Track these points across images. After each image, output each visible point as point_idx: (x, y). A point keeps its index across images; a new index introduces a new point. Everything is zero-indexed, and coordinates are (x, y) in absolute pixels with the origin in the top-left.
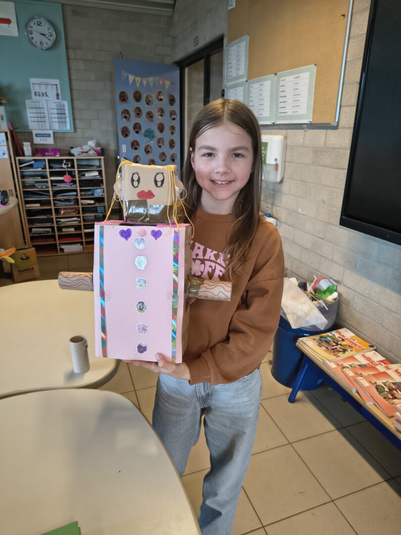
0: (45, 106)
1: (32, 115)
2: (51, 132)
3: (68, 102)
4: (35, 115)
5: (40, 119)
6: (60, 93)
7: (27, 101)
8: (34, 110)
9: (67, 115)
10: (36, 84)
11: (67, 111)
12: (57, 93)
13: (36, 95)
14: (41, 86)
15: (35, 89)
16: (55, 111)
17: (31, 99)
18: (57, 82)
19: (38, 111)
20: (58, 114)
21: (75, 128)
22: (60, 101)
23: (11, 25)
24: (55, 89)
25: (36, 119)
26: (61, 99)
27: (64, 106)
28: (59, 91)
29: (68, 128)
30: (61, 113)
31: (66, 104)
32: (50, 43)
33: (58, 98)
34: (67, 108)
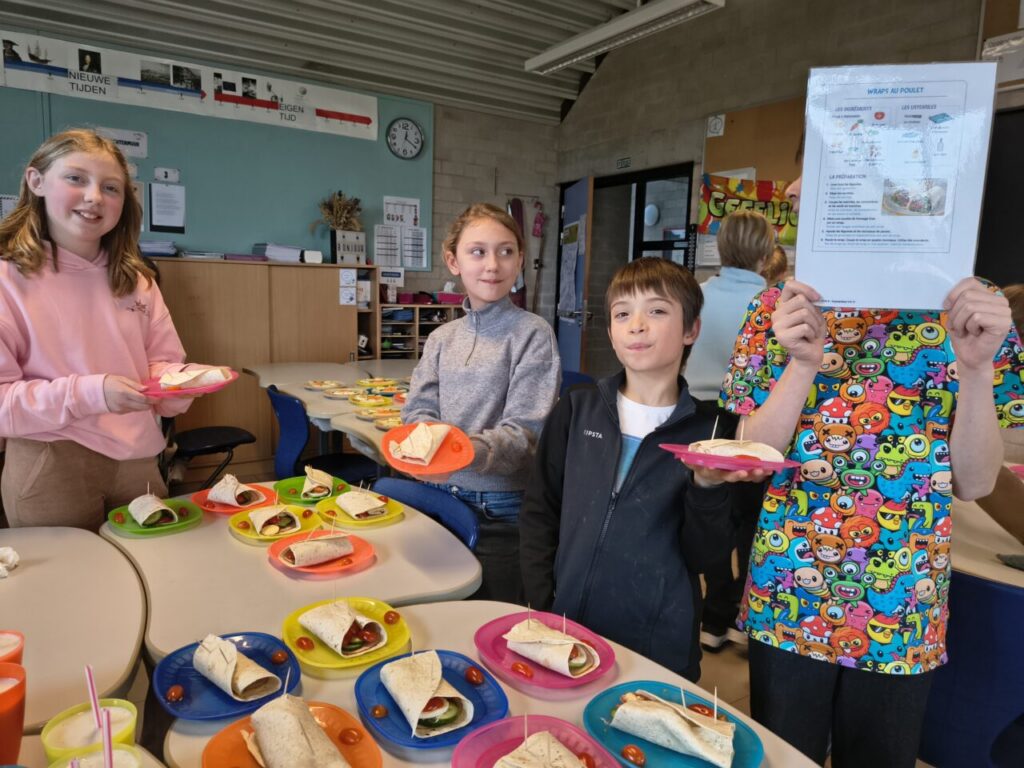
0: (398, 235)
1: (380, 246)
2: (401, 270)
3: (427, 229)
4: (384, 246)
5: (389, 252)
6: (419, 217)
7: (376, 227)
8: (384, 240)
9: (425, 247)
10: (391, 203)
11: (424, 242)
12: (416, 217)
13: (388, 219)
14: (397, 206)
15: (389, 210)
16: (410, 241)
17: (383, 223)
18: (416, 202)
19: (389, 240)
20: (413, 245)
21: (432, 266)
22: (417, 227)
23: (370, 126)
24: (413, 211)
25: (384, 252)
26: (419, 225)
27: (421, 234)
28: (418, 215)
29: (425, 265)
30: (417, 245)
31: (425, 232)
32: (415, 152)
33: (415, 224)
34: (425, 237)
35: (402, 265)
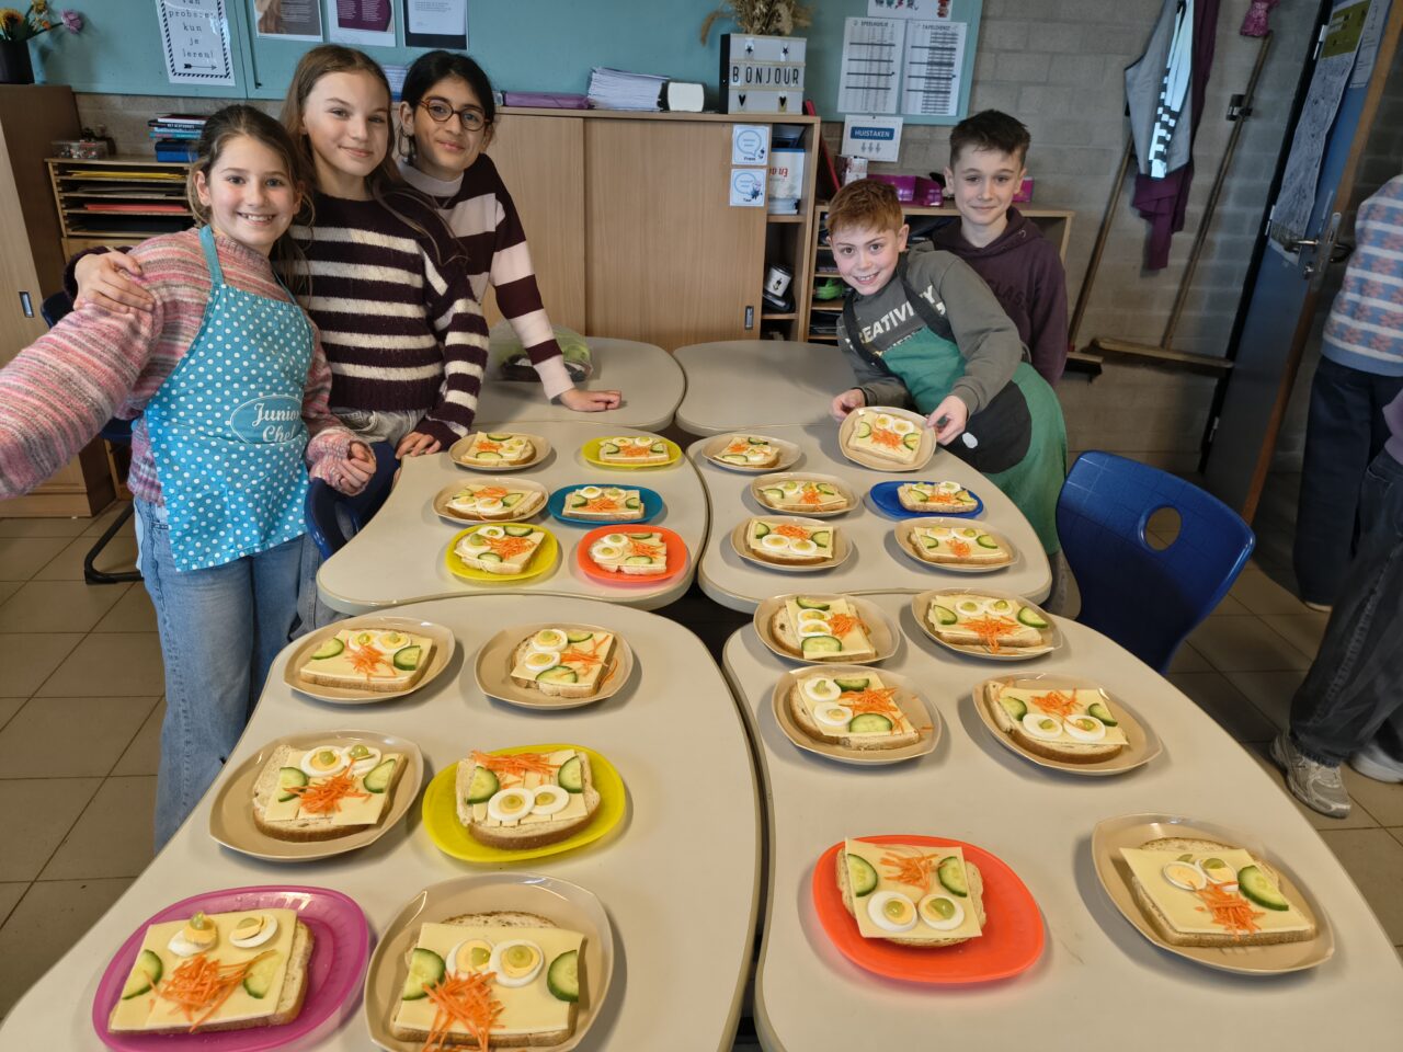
0: (899, 41)
1: (854, 67)
3: (969, 25)
4: (863, 67)
5: (874, 81)
7: (850, 22)
8: (864, 53)
9: (957, 69)
11: (959, 56)
16: (925, 55)
17: (863, 13)
19: (876, 53)
20: (930, 64)
22: (947, 21)
25: (862, 81)
27: (954, 38)
30: (940, 64)
31: (963, 33)
33: (942, 14)
34: (960, 46)
35: (899, 113)
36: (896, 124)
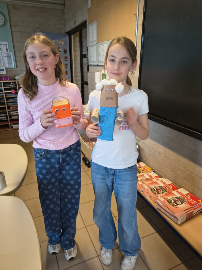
0: (1, 55)
3: (12, 53)
6: (8, 49)
11: (12, 58)
12: (7, 48)
18: (6, 43)
20: (7, 59)
21: (17, 66)
22: (8, 52)
24: (5, 47)
26: (9, 52)
27: (10, 55)
29: (13, 66)
30: (9, 59)
31: (12, 54)
32: (2, 24)
33: (7, 51)
36: (4, 68)
